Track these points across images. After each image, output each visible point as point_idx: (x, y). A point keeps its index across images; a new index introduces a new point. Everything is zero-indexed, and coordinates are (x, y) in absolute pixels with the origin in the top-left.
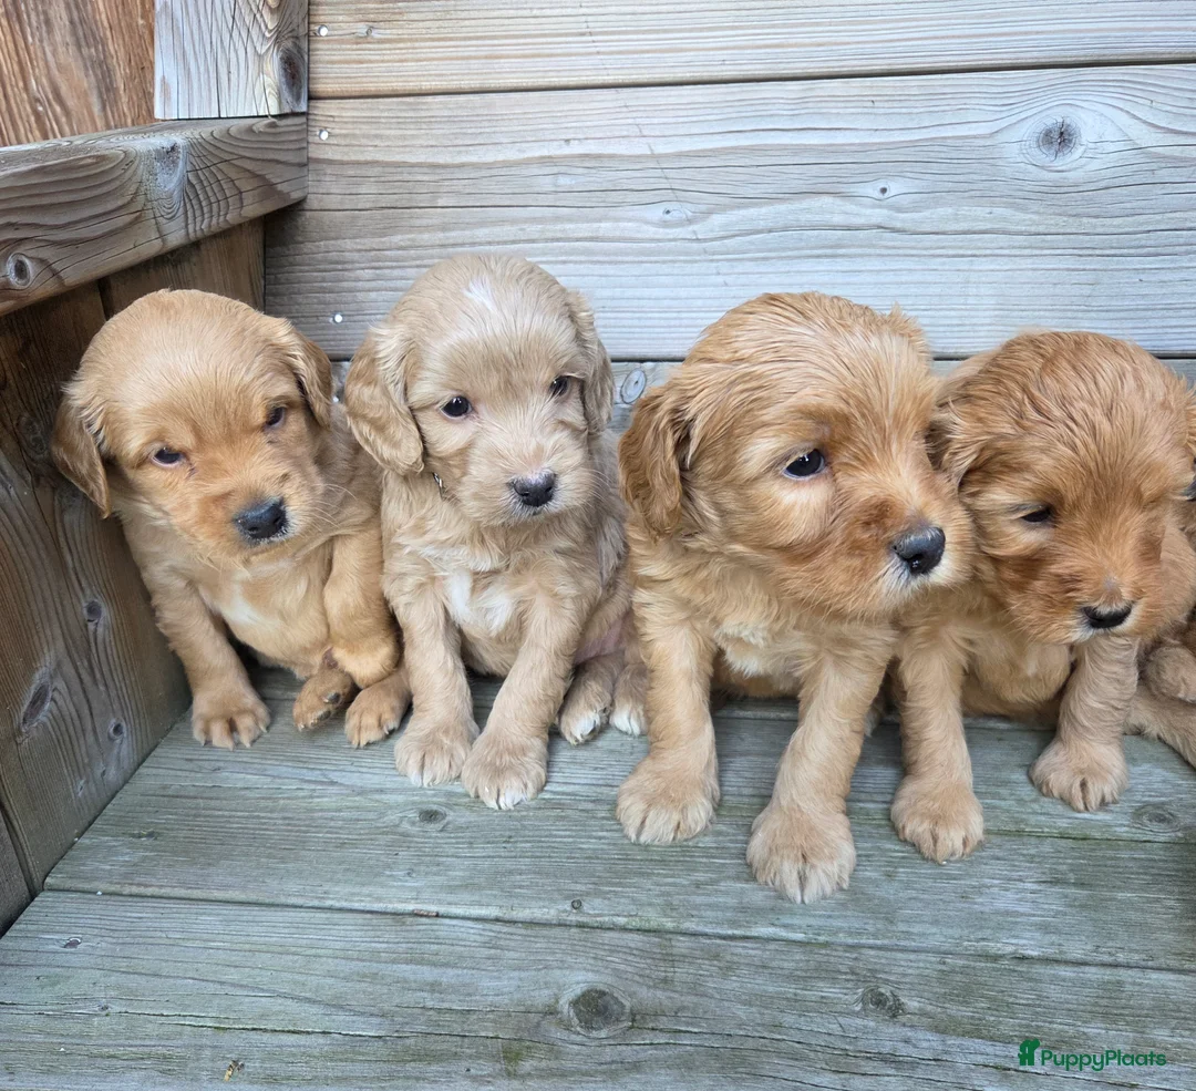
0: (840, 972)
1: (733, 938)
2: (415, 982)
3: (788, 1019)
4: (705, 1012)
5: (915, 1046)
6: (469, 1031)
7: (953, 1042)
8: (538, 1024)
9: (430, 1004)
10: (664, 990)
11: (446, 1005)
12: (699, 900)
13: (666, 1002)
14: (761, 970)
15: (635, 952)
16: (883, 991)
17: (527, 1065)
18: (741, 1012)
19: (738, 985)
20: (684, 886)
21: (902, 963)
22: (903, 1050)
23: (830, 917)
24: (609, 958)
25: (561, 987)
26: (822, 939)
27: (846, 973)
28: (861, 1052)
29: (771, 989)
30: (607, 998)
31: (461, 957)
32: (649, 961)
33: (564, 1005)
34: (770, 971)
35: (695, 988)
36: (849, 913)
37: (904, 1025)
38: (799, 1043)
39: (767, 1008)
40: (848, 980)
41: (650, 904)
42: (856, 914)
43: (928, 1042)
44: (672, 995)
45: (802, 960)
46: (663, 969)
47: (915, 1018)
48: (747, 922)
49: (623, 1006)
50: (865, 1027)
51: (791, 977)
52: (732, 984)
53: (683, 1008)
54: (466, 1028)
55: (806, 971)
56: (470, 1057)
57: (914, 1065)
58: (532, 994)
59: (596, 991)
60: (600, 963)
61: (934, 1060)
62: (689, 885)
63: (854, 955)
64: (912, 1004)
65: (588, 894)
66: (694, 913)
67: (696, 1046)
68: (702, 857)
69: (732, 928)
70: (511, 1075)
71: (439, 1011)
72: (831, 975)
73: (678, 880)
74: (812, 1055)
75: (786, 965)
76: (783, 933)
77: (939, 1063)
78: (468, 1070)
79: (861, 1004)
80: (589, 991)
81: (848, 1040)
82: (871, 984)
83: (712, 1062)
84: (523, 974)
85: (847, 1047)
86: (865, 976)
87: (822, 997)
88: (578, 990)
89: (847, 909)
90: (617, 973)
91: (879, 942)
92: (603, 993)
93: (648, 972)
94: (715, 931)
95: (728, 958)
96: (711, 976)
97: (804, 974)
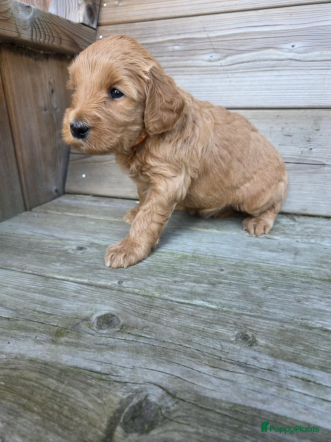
0: (229, 323)
1: (182, 303)
2: (38, 300)
3: (196, 339)
4: (156, 330)
5: (258, 361)
6: (47, 322)
7: (280, 362)
8: (78, 324)
9: (37, 309)
10: (142, 318)
11: (44, 311)
12: (173, 287)
13: (141, 324)
14: (190, 317)
15: (137, 303)
16: (248, 333)
17: (63, 339)
18: (174, 332)
19: (177, 321)
20: (169, 281)
21: (261, 323)
22: (252, 362)
23: (231, 301)
24: (124, 303)
25: (96, 311)
26: (225, 309)
27: (231, 324)
28: (228, 359)
29: (192, 325)
30: (114, 318)
31: (63, 295)
32: (140, 307)
33: (94, 318)
34: (195, 318)
35: (157, 320)
36: (240, 300)
37: (255, 350)
38: (197, 350)
39: (187, 333)
40: (232, 327)
41: (151, 286)
42: (244, 301)
43: (266, 361)
44: (144, 321)
45: (211, 316)
46: (145, 310)
47: (262, 348)
48: (192, 298)
49: (120, 322)
50: (234, 348)
51: (204, 322)
52: (175, 320)
53: (147, 327)
54: (46, 320)
55: (212, 320)
56: (41, 332)
57: (256, 370)
58: (83, 312)
59: (111, 315)
60: (119, 304)
61: (268, 370)
62: (171, 282)
63: (237, 317)
64: (262, 342)
65: (127, 279)
66: (169, 291)
67: (146, 344)
68: (181, 273)
69: (184, 299)
70: (54, 342)
71: (39, 312)
72: (223, 323)
73: (167, 279)
74: (202, 357)
75: (203, 316)
76: (207, 304)
77: (270, 372)
78: (36, 337)
79: (235, 338)
80: (108, 314)
81: (223, 353)
82: (243, 330)
83: (150, 352)
84: (83, 304)
85: (222, 356)
86: (241, 326)
87: (216, 332)
88: (103, 313)
89: (240, 298)
90: (125, 310)
91: (252, 314)
92: (113, 316)
93: (137, 310)
94: (176, 300)
95: (178, 310)
96: (166, 316)
97: (211, 321)
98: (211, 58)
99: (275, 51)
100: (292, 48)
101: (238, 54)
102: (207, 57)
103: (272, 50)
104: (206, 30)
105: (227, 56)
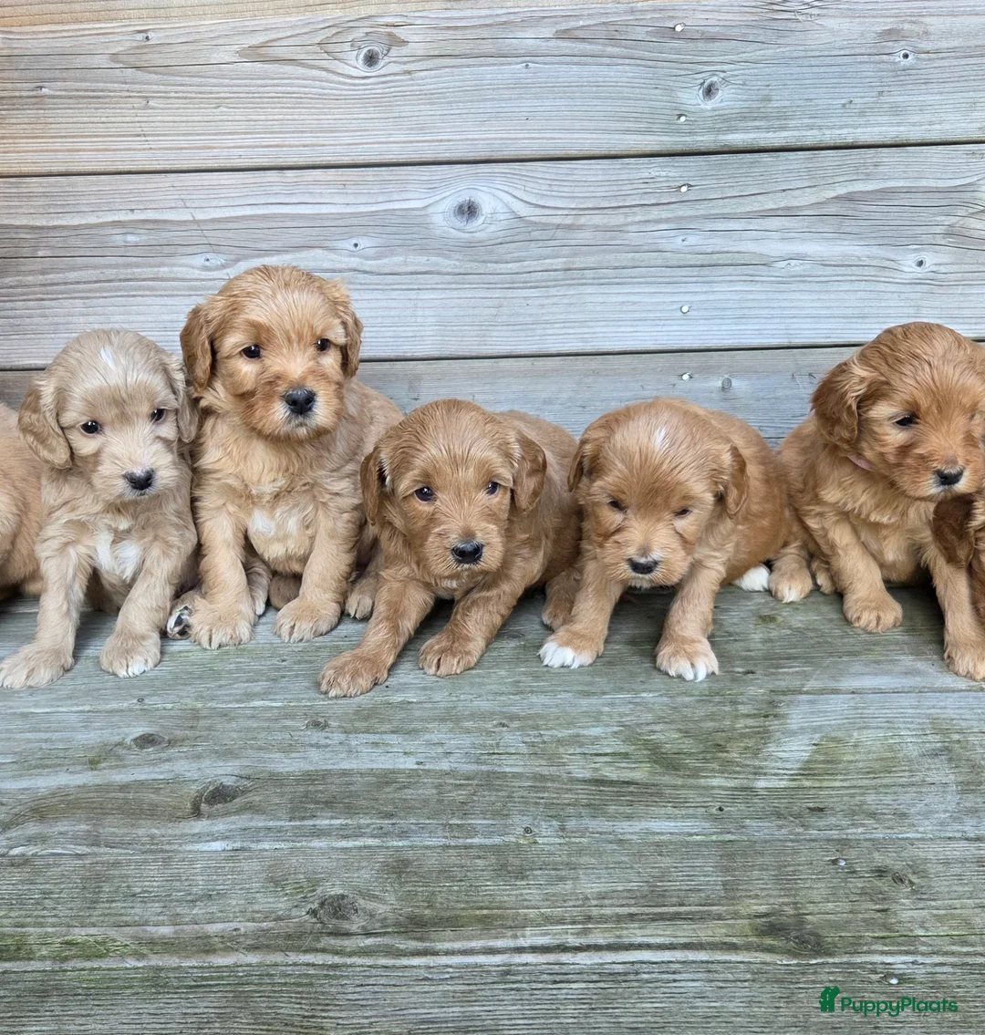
10: (191, 730)
12: (219, 692)
13: (192, 735)
15: (175, 718)
24: (158, 721)
32: (182, 720)
33: (126, 741)
35: (210, 729)
41: (188, 697)
44: (195, 732)
46: (190, 723)
48: (248, 700)
49: (164, 738)
52: (233, 726)
53: (201, 736)
59: (149, 734)
60: (153, 723)
62: (215, 687)
66: (215, 698)
68: (225, 674)
69: (238, 704)
73: (209, 686)
76: (269, 703)
88: (137, 735)
92: (152, 735)
94: (228, 706)
95: (232, 715)
96: (220, 723)
98: (207, 263)
99: (326, 253)
100: (353, 249)
101: (258, 256)
102: (199, 261)
103: (319, 251)
104: (188, 205)
105: (237, 260)
